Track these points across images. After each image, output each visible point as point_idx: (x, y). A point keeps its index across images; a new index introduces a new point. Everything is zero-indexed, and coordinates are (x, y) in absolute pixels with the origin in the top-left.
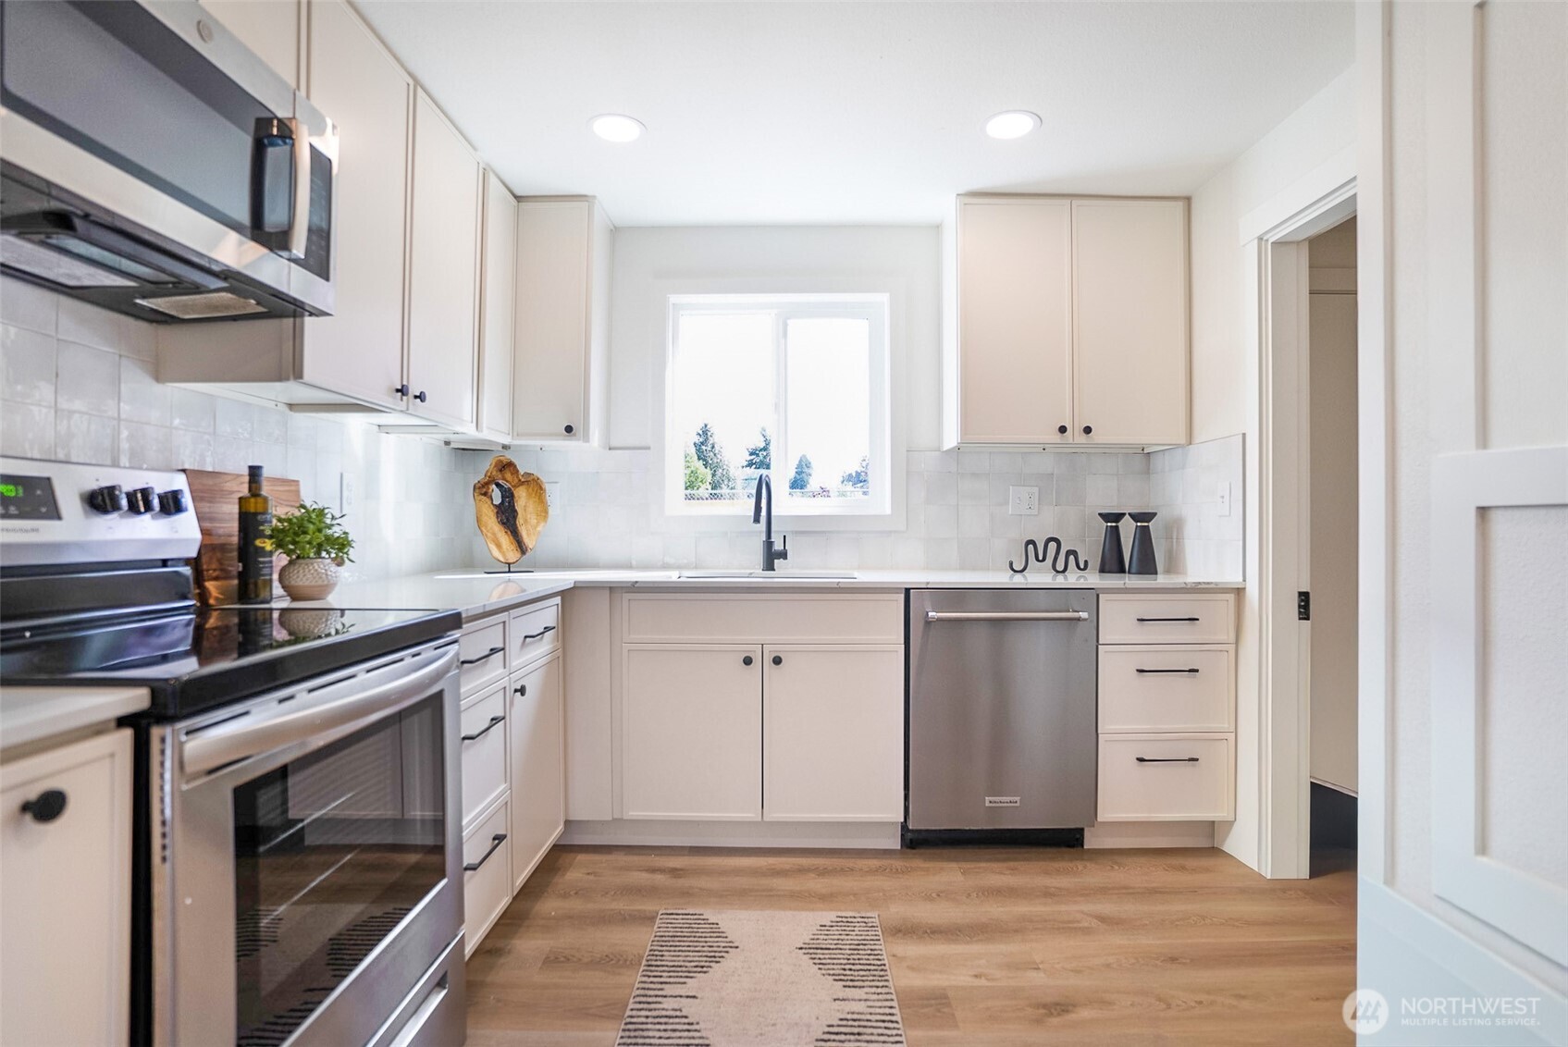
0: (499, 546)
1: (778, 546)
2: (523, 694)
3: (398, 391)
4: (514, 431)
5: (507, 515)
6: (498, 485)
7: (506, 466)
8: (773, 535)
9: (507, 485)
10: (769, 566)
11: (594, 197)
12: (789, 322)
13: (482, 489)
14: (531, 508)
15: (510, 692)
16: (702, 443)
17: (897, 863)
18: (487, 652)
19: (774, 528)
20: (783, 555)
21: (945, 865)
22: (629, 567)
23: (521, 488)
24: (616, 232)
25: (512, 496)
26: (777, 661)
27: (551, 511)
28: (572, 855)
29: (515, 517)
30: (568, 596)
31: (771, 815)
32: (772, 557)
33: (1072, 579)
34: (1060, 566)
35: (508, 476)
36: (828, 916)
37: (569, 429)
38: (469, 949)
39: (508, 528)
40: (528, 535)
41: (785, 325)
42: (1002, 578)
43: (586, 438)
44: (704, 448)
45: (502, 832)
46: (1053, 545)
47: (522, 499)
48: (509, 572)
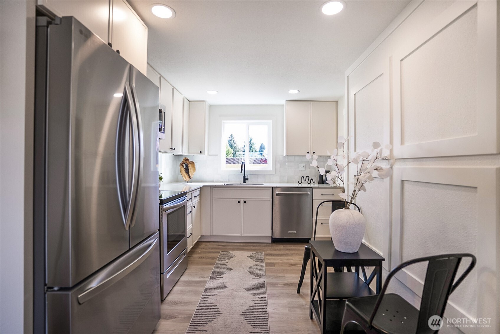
0: (185, 177)
1: (246, 177)
2: (195, 207)
3: (171, 149)
4: (189, 152)
5: (187, 170)
6: (185, 164)
7: (187, 160)
8: (245, 175)
9: (187, 164)
10: (244, 182)
11: (206, 101)
12: (250, 126)
13: (181, 165)
14: (192, 169)
15: (192, 207)
16: (231, 140)
17: (270, 245)
18: (189, 199)
19: (245, 173)
20: (247, 179)
21: (280, 245)
22: (213, 182)
23: (190, 164)
24: (210, 106)
25: (188, 166)
26: (245, 202)
27: (196, 169)
28: (202, 243)
29: (189, 171)
30: (202, 188)
31: (244, 235)
32: (245, 180)
33: (312, 185)
34: (309, 182)
35: (187, 162)
36: (254, 252)
37: (201, 152)
38: (188, 251)
39: (187, 173)
40: (191, 175)
41: (249, 127)
42: (296, 185)
43: (204, 154)
44: (231, 142)
45: (191, 233)
46: (308, 178)
47: (190, 167)
48: (187, 183)
